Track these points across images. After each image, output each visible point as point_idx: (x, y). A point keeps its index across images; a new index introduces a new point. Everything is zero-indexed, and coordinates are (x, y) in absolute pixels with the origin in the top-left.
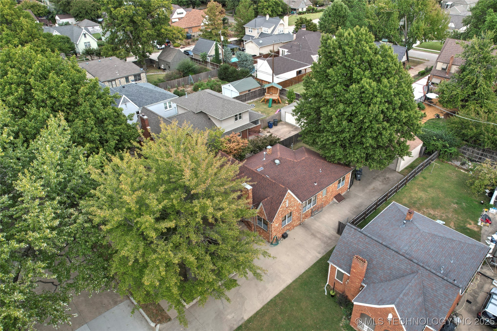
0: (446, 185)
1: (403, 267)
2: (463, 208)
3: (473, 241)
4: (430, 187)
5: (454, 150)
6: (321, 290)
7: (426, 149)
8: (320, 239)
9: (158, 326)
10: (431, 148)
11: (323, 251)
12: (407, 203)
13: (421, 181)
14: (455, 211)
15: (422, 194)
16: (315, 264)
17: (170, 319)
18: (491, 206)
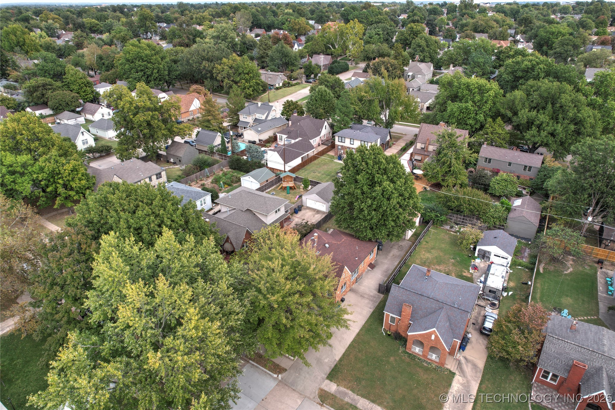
0: (443, 246)
1: (434, 306)
2: (458, 262)
3: (469, 284)
4: (432, 249)
5: (443, 218)
6: (380, 332)
7: (423, 219)
8: (367, 298)
9: (280, 376)
10: (427, 218)
11: (372, 307)
12: (419, 263)
13: (425, 245)
14: (453, 264)
15: (428, 255)
16: (371, 316)
17: (286, 370)
18: (476, 258)
